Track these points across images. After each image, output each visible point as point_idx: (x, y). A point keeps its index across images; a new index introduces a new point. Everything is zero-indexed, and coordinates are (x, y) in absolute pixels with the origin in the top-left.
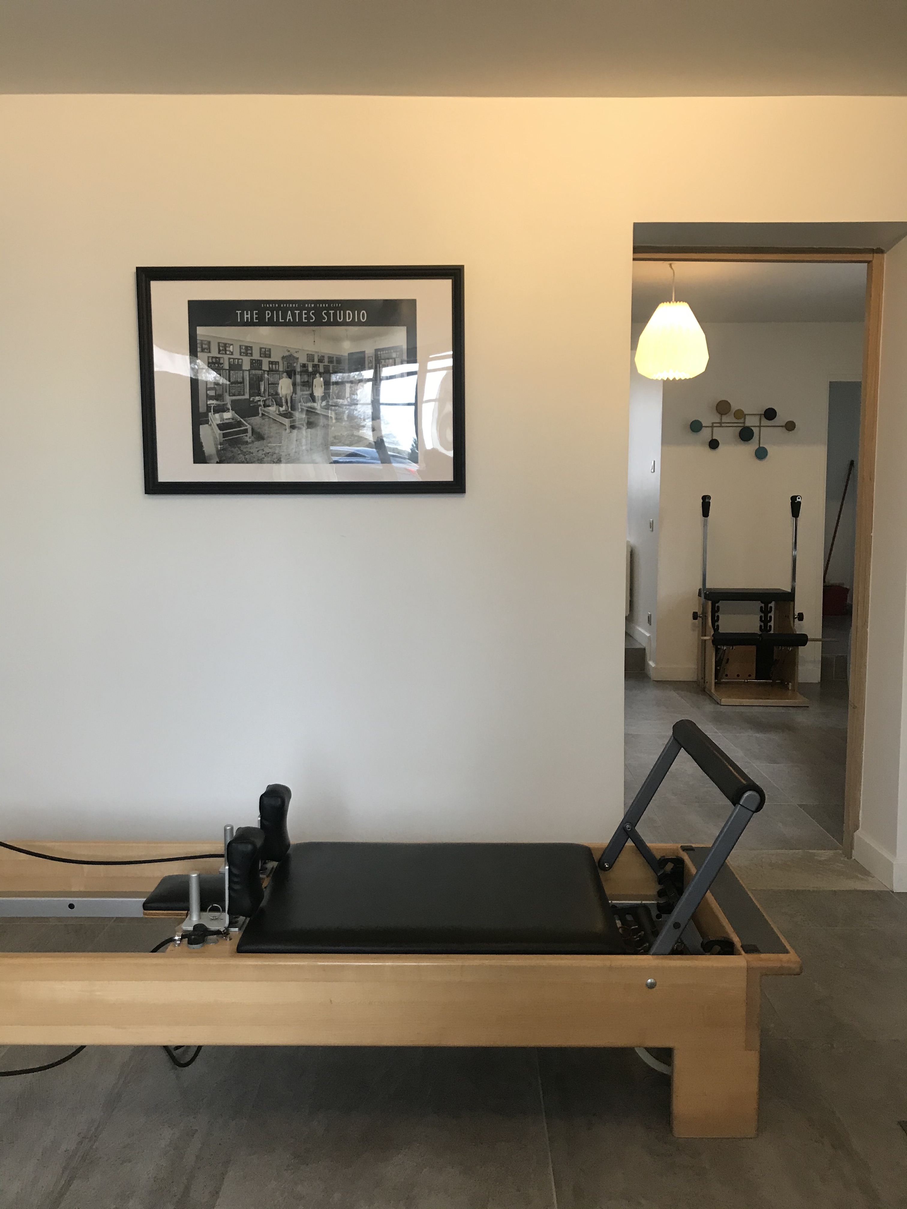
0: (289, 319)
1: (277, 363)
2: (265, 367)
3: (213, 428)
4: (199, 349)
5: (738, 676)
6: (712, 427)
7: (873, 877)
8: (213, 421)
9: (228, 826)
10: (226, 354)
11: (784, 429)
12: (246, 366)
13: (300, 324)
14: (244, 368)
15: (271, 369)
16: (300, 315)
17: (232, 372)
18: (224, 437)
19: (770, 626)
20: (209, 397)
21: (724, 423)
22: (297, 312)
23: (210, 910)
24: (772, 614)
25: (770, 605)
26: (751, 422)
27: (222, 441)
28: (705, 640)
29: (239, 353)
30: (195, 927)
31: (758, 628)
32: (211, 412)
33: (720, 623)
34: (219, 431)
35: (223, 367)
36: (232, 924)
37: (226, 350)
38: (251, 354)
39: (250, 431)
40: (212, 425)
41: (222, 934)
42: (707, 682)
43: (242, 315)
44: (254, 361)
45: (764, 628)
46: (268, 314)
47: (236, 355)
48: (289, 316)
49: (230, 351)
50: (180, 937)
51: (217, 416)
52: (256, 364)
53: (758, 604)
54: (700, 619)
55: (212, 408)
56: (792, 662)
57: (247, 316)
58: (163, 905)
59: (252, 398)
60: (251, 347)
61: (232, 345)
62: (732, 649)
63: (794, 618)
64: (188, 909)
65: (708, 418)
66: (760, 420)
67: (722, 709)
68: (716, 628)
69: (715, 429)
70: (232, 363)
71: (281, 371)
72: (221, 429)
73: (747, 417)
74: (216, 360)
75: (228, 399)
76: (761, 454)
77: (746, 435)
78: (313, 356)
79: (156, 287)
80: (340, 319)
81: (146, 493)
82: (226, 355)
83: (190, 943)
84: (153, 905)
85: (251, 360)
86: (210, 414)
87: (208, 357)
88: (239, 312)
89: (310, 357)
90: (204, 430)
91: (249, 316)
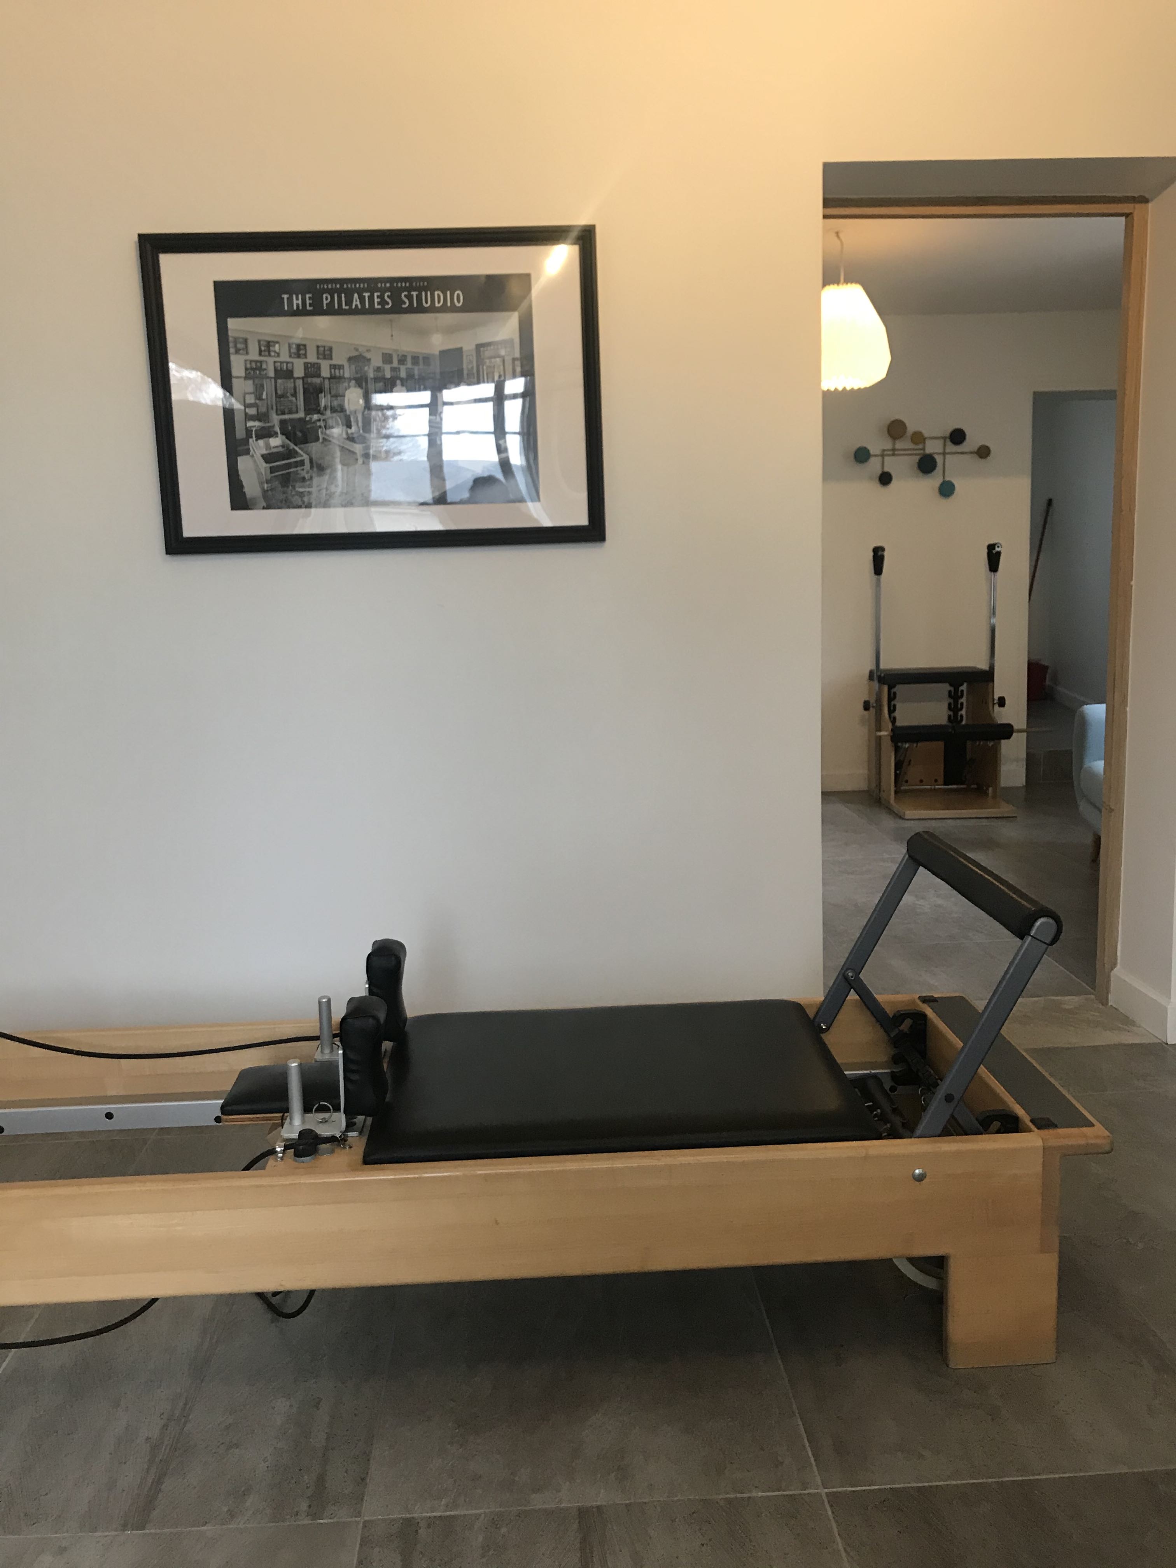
0: (356, 306)
1: (340, 367)
2: (325, 372)
3: (256, 459)
4: (232, 350)
5: (921, 781)
6: (883, 456)
7: (1139, 1027)
8: (256, 451)
9: (324, 997)
10: (270, 355)
11: (976, 456)
12: (299, 372)
13: (372, 311)
14: (296, 375)
15: (333, 375)
16: (371, 298)
17: (279, 381)
18: (271, 472)
19: (962, 716)
20: (248, 417)
21: (898, 450)
22: (366, 295)
23: (317, 1111)
24: (963, 700)
25: (961, 688)
26: (932, 447)
27: (269, 478)
28: (880, 737)
29: (287, 354)
30: (301, 1133)
31: (946, 718)
32: (252, 437)
33: (897, 714)
34: (265, 465)
35: (266, 374)
36: (350, 1126)
37: (269, 351)
38: (305, 356)
39: (307, 462)
40: (255, 455)
41: (339, 1141)
42: (884, 791)
43: (290, 300)
44: (309, 365)
45: (954, 719)
46: (327, 299)
47: (285, 357)
48: (356, 301)
49: (275, 352)
50: (283, 1149)
51: (261, 442)
52: (313, 369)
53: (946, 687)
54: (872, 711)
55: (254, 432)
56: (992, 760)
57: (297, 302)
58: (247, 1107)
59: (308, 416)
60: (305, 346)
61: (277, 342)
62: (917, 746)
63: (994, 704)
64: (286, 1110)
65: (876, 445)
66: (945, 445)
67: (908, 824)
68: (893, 720)
69: (886, 458)
70: (279, 368)
71: (347, 378)
72: (267, 462)
73: (928, 442)
74: (256, 365)
75: (275, 419)
76: (946, 490)
77: (926, 465)
78: (390, 356)
79: (168, 262)
80: (427, 302)
81: (167, 553)
82: (270, 358)
83: (298, 1155)
84: (235, 1107)
85: (305, 363)
86: (251, 440)
87: (246, 361)
88: (285, 296)
89: (387, 358)
90: (243, 463)
91: (300, 302)
